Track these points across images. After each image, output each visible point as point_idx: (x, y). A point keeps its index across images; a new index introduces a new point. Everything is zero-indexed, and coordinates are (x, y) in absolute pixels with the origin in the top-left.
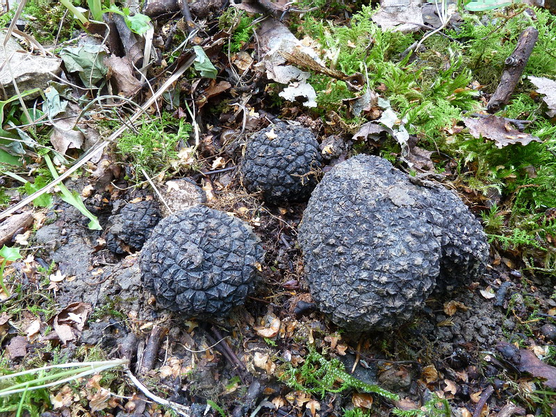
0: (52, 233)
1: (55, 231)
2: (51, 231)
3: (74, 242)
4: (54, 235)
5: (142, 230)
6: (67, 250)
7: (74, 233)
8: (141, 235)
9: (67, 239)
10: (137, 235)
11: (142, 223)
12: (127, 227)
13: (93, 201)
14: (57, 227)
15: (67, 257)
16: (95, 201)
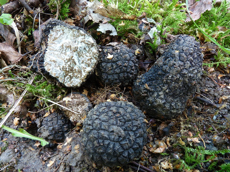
0: (10, 155)
1: (11, 153)
2: (9, 154)
3: (25, 153)
4: (11, 156)
5: (60, 129)
6: (24, 160)
7: (22, 149)
8: (60, 131)
9: (20, 153)
10: (58, 133)
11: (58, 125)
12: (51, 131)
13: (22, 125)
14: (10, 150)
15: (26, 164)
16: (24, 125)
